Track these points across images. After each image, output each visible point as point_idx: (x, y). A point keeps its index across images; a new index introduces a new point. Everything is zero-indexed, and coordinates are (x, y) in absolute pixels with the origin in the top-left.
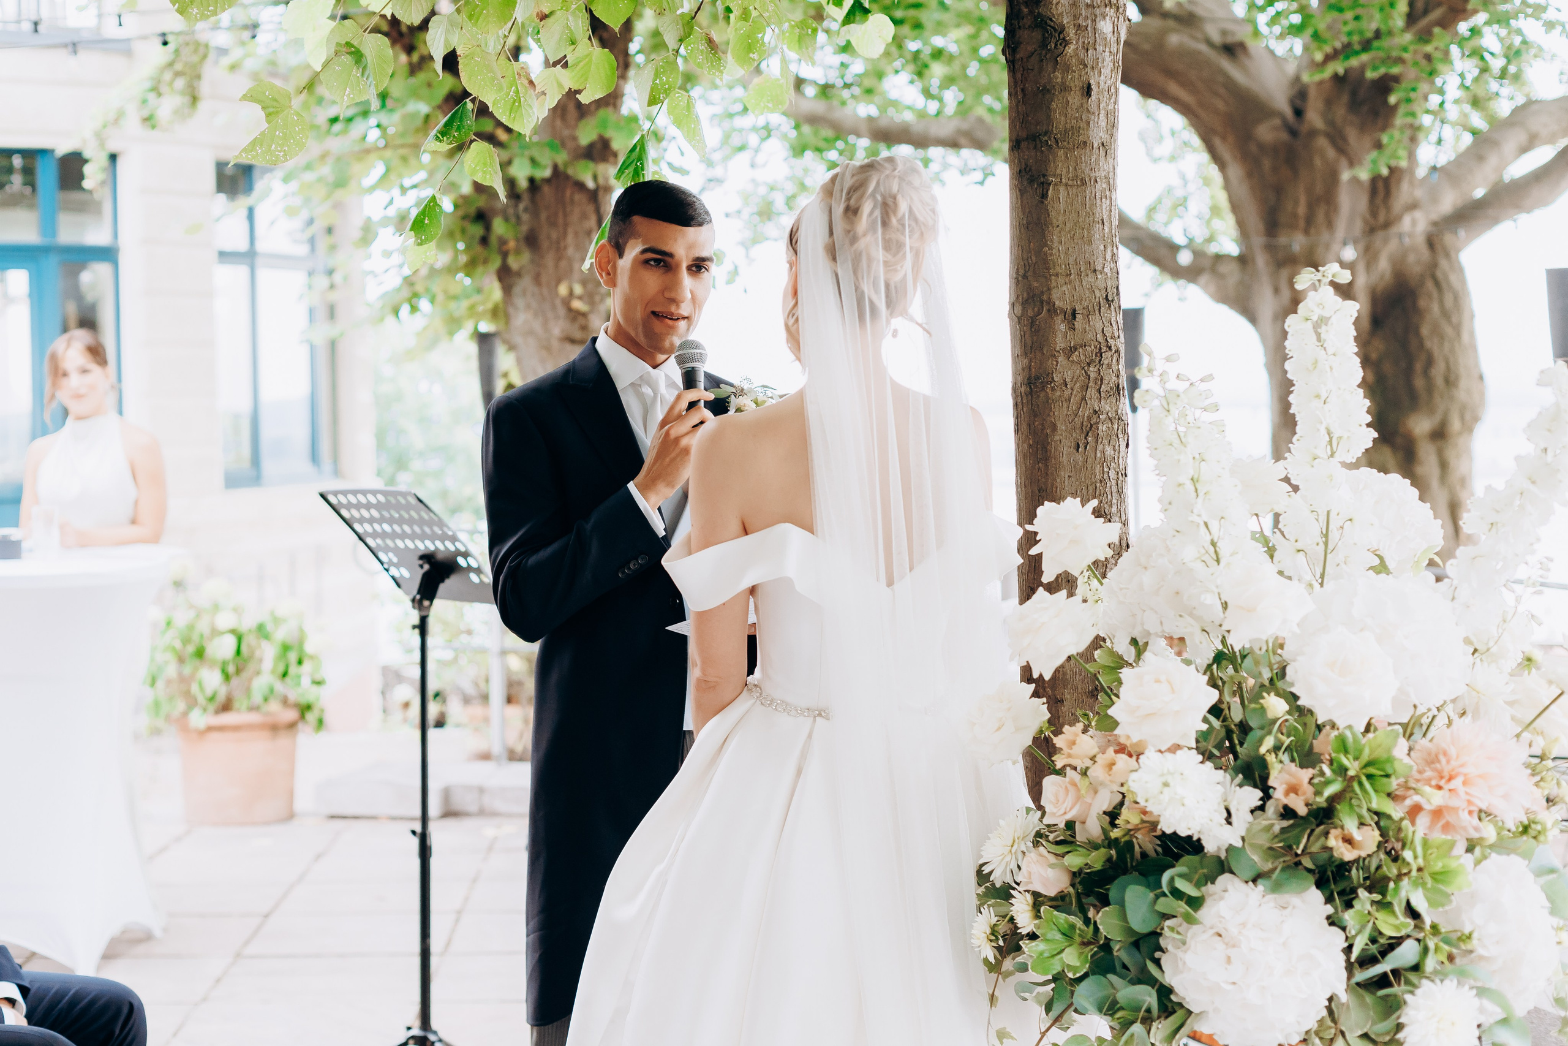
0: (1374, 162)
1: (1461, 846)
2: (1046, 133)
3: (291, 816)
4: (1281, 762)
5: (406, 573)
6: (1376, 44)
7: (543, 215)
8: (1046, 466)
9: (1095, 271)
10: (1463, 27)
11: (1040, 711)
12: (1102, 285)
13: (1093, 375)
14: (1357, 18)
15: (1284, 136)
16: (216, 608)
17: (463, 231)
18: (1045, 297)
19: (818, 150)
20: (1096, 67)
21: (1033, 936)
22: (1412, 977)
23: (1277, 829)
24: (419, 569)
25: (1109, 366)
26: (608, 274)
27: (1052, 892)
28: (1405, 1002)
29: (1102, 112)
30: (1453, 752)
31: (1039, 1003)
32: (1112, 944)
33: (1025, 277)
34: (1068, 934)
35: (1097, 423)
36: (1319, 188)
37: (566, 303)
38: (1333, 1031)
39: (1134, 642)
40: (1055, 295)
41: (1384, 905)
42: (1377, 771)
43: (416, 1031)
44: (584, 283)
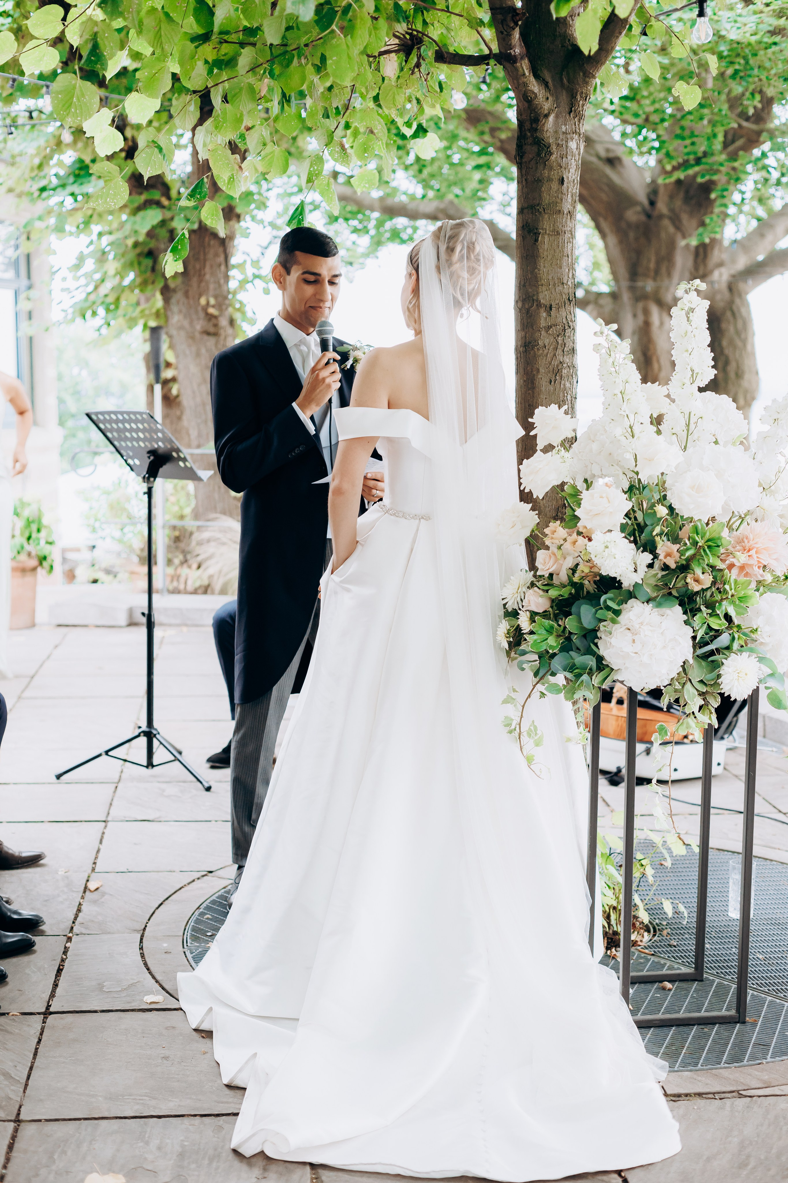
0: (701, 235)
1: (753, 585)
2: (538, 205)
3: (33, 625)
4: (663, 541)
5: (137, 462)
6: (704, 160)
8: (533, 392)
9: (563, 283)
10: (756, 152)
11: (533, 518)
12: (566, 291)
13: (560, 342)
14: (693, 144)
15: (643, 218)
17: (139, 264)
18: (535, 298)
20: (567, 168)
21: (532, 633)
22: (726, 652)
23: (659, 576)
24: (147, 459)
25: (569, 337)
26: (281, 283)
27: (540, 610)
28: (723, 664)
29: (570, 194)
30: (751, 537)
31: (532, 670)
32: (572, 636)
33: (524, 286)
34: (550, 631)
35: (562, 369)
36: (663, 252)
37: (205, 309)
38: (685, 679)
39: (586, 481)
40: (541, 296)
41: (714, 614)
42: (713, 544)
43: (144, 728)
44: (216, 297)
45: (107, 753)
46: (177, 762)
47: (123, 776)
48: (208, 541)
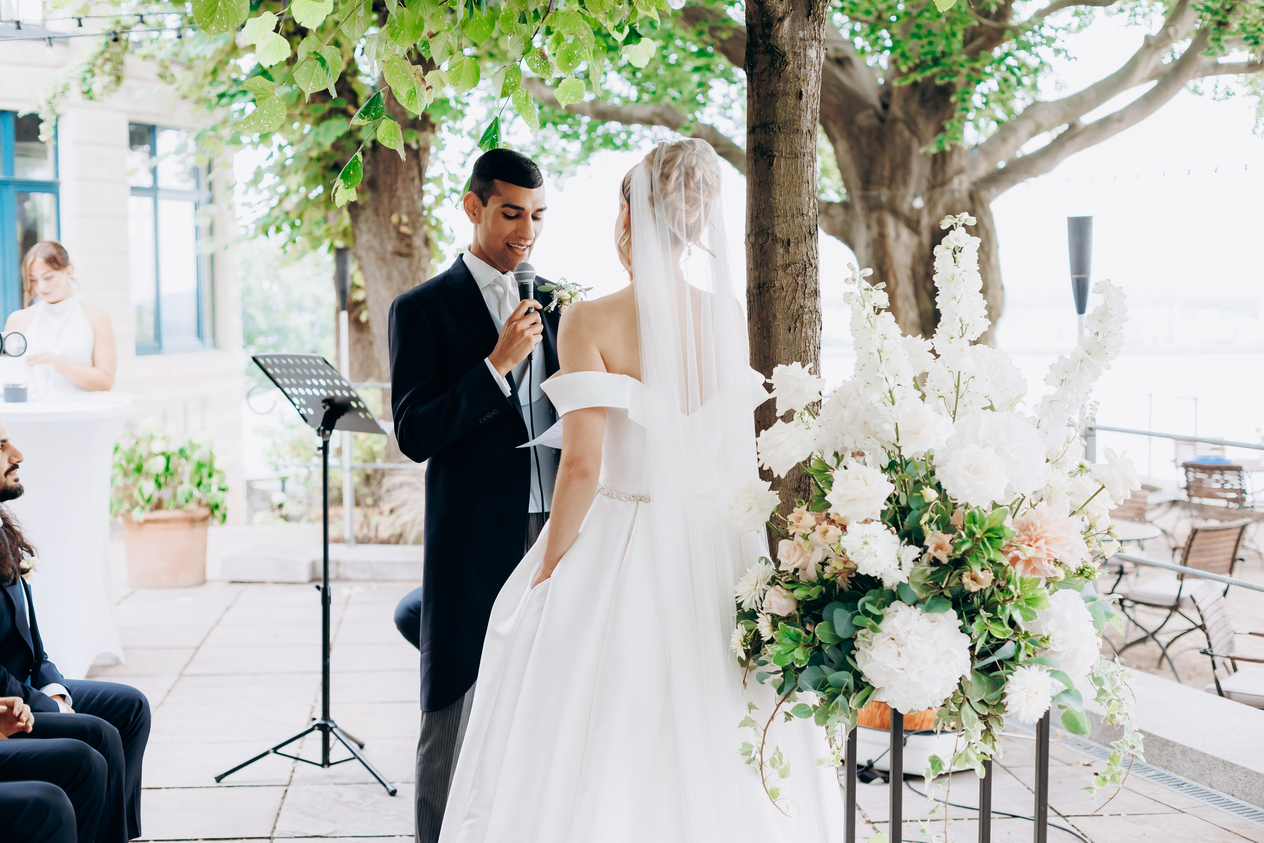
0: (941, 142)
1: (1042, 584)
2: (772, 123)
3: (204, 582)
4: (932, 530)
5: (311, 411)
6: (943, 61)
7: (381, 167)
8: (769, 342)
9: (803, 214)
10: (997, 52)
11: (774, 499)
12: (807, 224)
13: (800, 283)
14: (930, 43)
15: (876, 122)
16: (152, 438)
18: (770, 231)
19: (555, 124)
20: (806, 80)
22: (1011, 664)
23: (928, 572)
24: (323, 409)
25: (811, 277)
26: (474, 215)
27: (784, 614)
28: (1007, 679)
29: (809, 110)
30: (1038, 523)
31: (775, 686)
32: (823, 646)
33: (757, 217)
34: (796, 640)
35: (802, 314)
36: (899, 158)
37: (397, 228)
38: (962, 699)
39: (836, 454)
40: (777, 230)
41: (995, 620)
42: (994, 535)
43: (319, 720)
44: (409, 214)
45: (275, 750)
46: (357, 761)
47: (295, 776)
48: (401, 485)
